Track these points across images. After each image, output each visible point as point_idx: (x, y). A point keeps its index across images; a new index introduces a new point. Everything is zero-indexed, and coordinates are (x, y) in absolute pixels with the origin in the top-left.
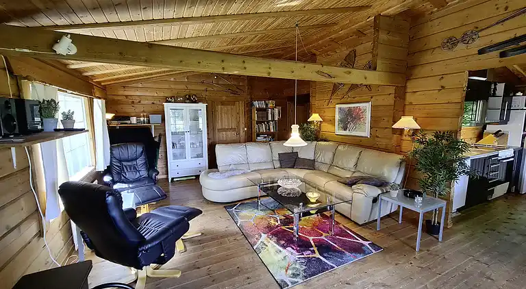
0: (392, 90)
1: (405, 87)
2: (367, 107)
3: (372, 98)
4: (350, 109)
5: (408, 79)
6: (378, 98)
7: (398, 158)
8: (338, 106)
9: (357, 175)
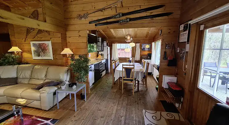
0: (59, 35)
1: (66, 34)
2: (49, 44)
3: (51, 38)
4: (40, 44)
5: (66, 31)
6: (54, 39)
7: (66, 68)
8: (32, 42)
9: (47, 81)
